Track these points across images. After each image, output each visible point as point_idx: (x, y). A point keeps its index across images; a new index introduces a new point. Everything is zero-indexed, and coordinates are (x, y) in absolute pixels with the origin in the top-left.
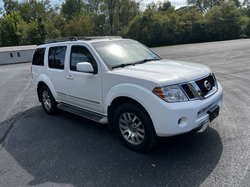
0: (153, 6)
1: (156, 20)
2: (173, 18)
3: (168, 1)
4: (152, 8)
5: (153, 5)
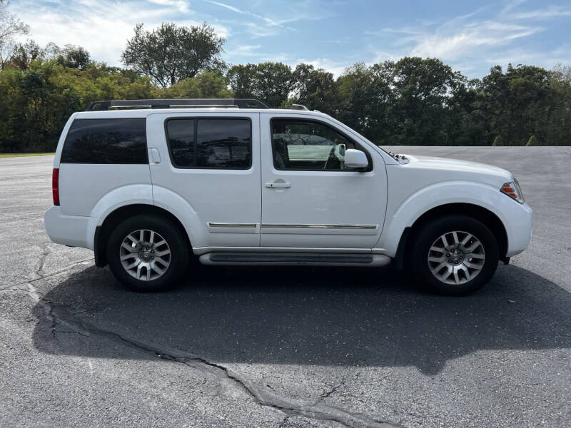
0: (32, 51)
1: (66, 87)
2: (106, 88)
3: (81, 49)
4: (31, 56)
5: (33, 49)
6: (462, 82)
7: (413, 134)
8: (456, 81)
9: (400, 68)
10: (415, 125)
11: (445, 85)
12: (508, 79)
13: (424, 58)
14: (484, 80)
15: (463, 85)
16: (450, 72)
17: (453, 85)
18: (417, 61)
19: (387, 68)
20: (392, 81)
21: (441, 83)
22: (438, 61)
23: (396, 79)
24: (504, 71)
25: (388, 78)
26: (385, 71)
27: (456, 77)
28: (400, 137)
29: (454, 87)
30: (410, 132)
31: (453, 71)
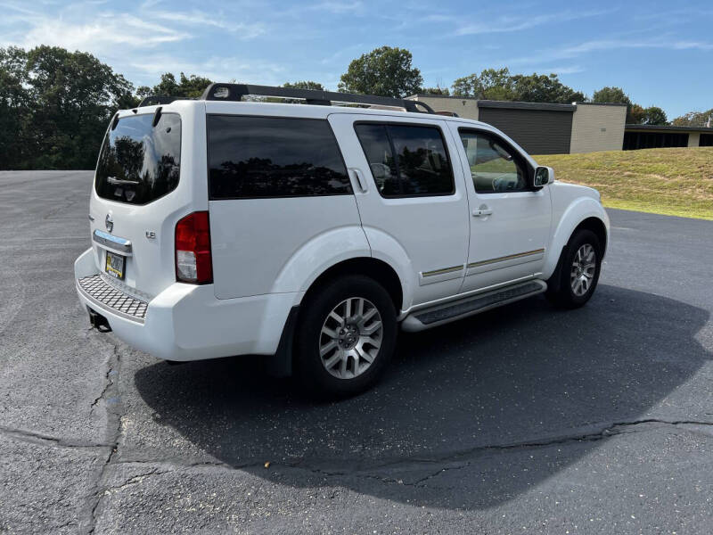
6: (126, 89)
7: (73, 155)
8: (119, 86)
9: (36, 60)
10: (74, 143)
11: (105, 90)
12: (184, 91)
13: (71, 51)
14: (156, 89)
15: (129, 93)
16: (110, 74)
17: (116, 91)
18: (61, 54)
19: (15, 57)
20: (27, 76)
21: (100, 88)
22: (92, 57)
23: (32, 75)
24: (178, 81)
25: (18, 72)
26: (11, 62)
27: (118, 82)
28: (54, 158)
29: (118, 95)
30: (67, 151)
31: (114, 74)
